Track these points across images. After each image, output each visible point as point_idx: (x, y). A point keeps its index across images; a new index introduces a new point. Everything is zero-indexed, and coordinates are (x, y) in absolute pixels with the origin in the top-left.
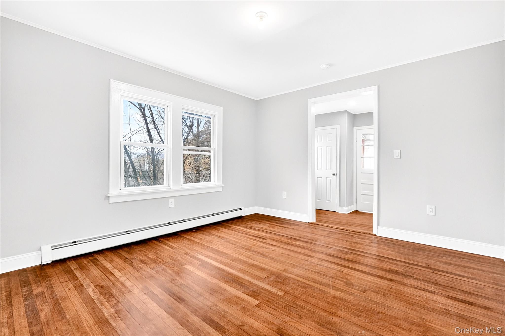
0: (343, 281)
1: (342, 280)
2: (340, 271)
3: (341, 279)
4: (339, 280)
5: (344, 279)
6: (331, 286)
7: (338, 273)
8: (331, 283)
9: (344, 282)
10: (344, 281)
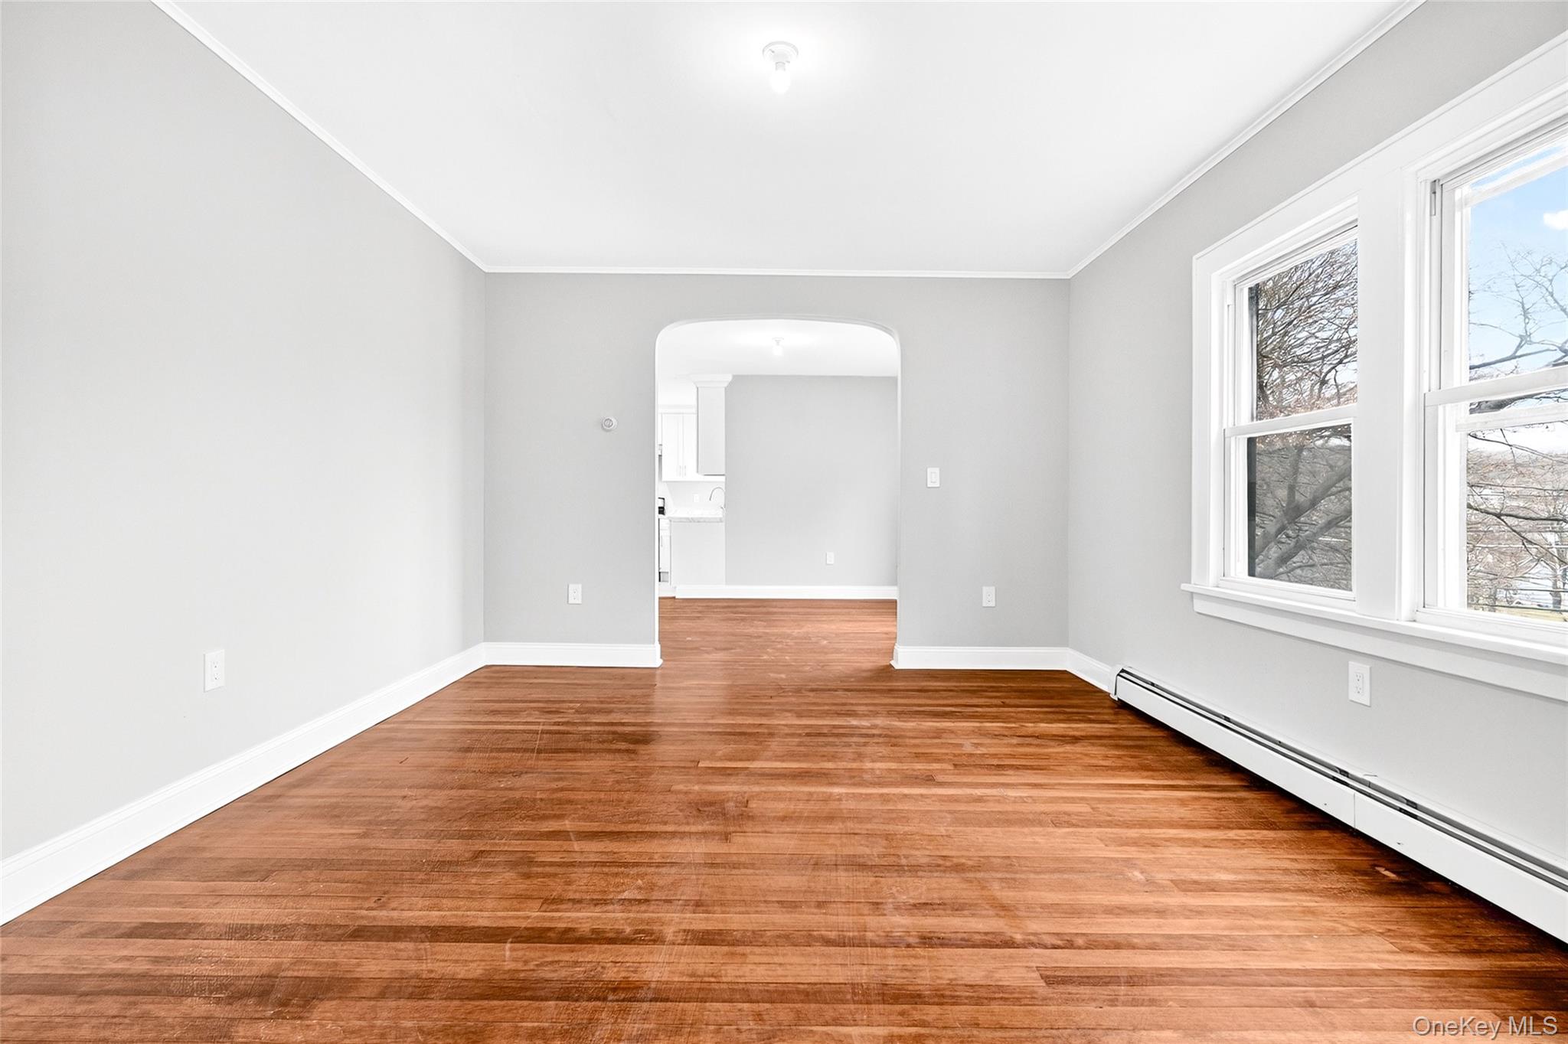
0: (543, 864)
1: (544, 866)
2: (554, 901)
3: (548, 869)
4: (552, 864)
5: (538, 875)
6: (573, 838)
7: (559, 888)
8: (576, 846)
9: (536, 862)
10: (538, 866)
